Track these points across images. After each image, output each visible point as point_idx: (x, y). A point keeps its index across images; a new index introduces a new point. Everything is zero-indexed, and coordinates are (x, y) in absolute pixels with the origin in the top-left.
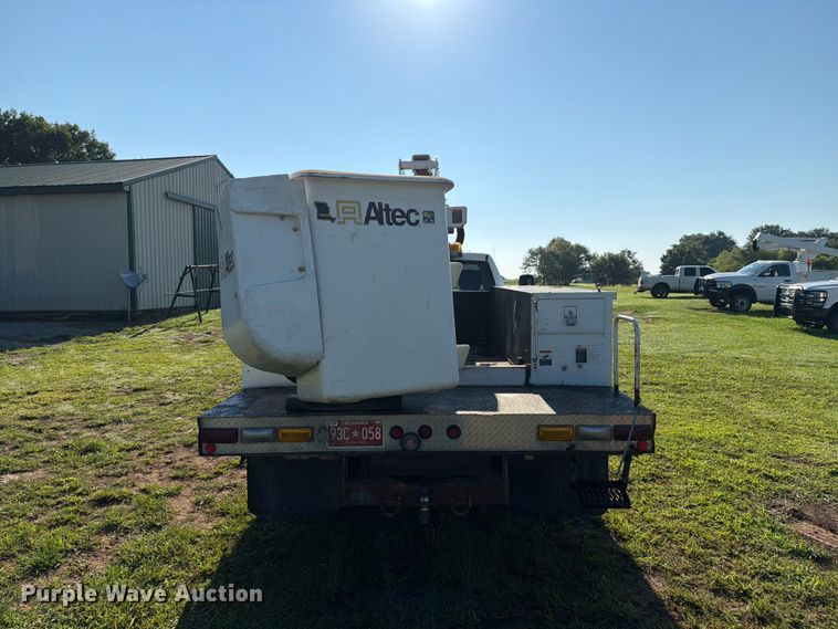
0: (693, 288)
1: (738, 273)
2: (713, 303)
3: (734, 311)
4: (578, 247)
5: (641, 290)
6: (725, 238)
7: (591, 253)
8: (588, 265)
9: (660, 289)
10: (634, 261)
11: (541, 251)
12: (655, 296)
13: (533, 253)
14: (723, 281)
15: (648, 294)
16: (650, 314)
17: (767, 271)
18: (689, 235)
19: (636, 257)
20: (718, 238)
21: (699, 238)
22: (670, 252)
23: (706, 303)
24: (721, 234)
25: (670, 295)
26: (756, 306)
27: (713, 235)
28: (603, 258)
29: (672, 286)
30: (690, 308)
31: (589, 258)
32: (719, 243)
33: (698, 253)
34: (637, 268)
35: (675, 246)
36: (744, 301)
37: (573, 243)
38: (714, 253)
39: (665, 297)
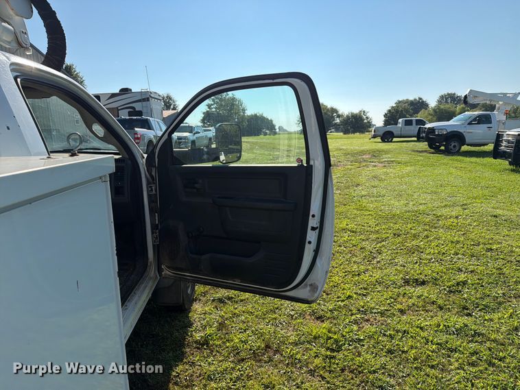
0: (416, 134)
1: (451, 122)
2: (430, 146)
3: (448, 152)
4: (332, 108)
5: (374, 137)
6: (423, 102)
7: (340, 113)
8: (338, 121)
9: (387, 137)
10: (367, 118)
12: (383, 141)
14: (441, 128)
15: (379, 139)
16: (385, 158)
17: (475, 120)
18: (400, 100)
19: (368, 115)
20: (419, 102)
21: (407, 101)
22: (389, 111)
23: (424, 145)
24: (420, 99)
25: (395, 139)
26: (465, 148)
27: (415, 100)
28: (347, 116)
29: (395, 133)
30: (414, 151)
31: (339, 116)
32: (419, 105)
33: (407, 111)
34: (369, 122)
35: (393, 107)
36: (456, 144)
37: (329, 107)
38: (416, 111)
39: (391, 141)
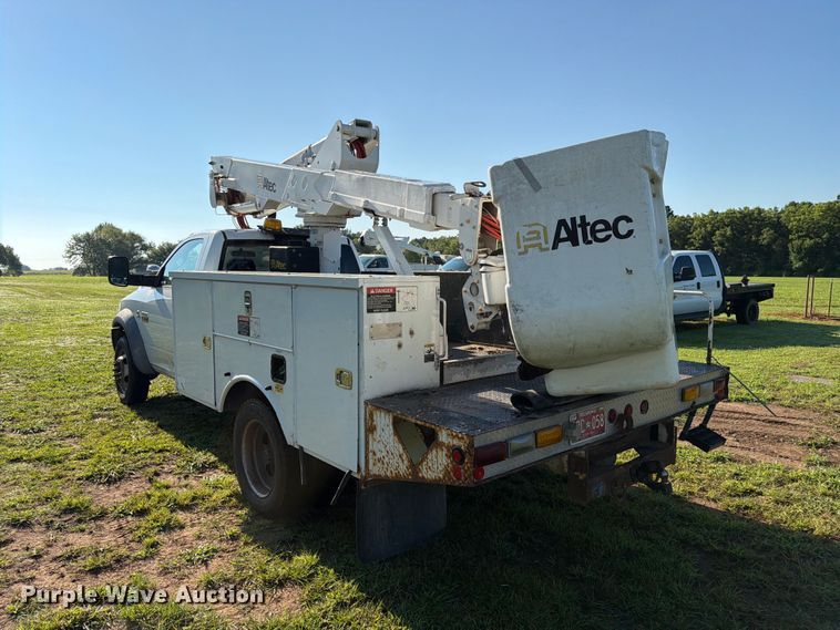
4: (131, 235)
7: (147, 242)
8: (144, 255)
11: (88, 238)
13: (78, 240)
31: (145, 248)
37: (125, 231)
